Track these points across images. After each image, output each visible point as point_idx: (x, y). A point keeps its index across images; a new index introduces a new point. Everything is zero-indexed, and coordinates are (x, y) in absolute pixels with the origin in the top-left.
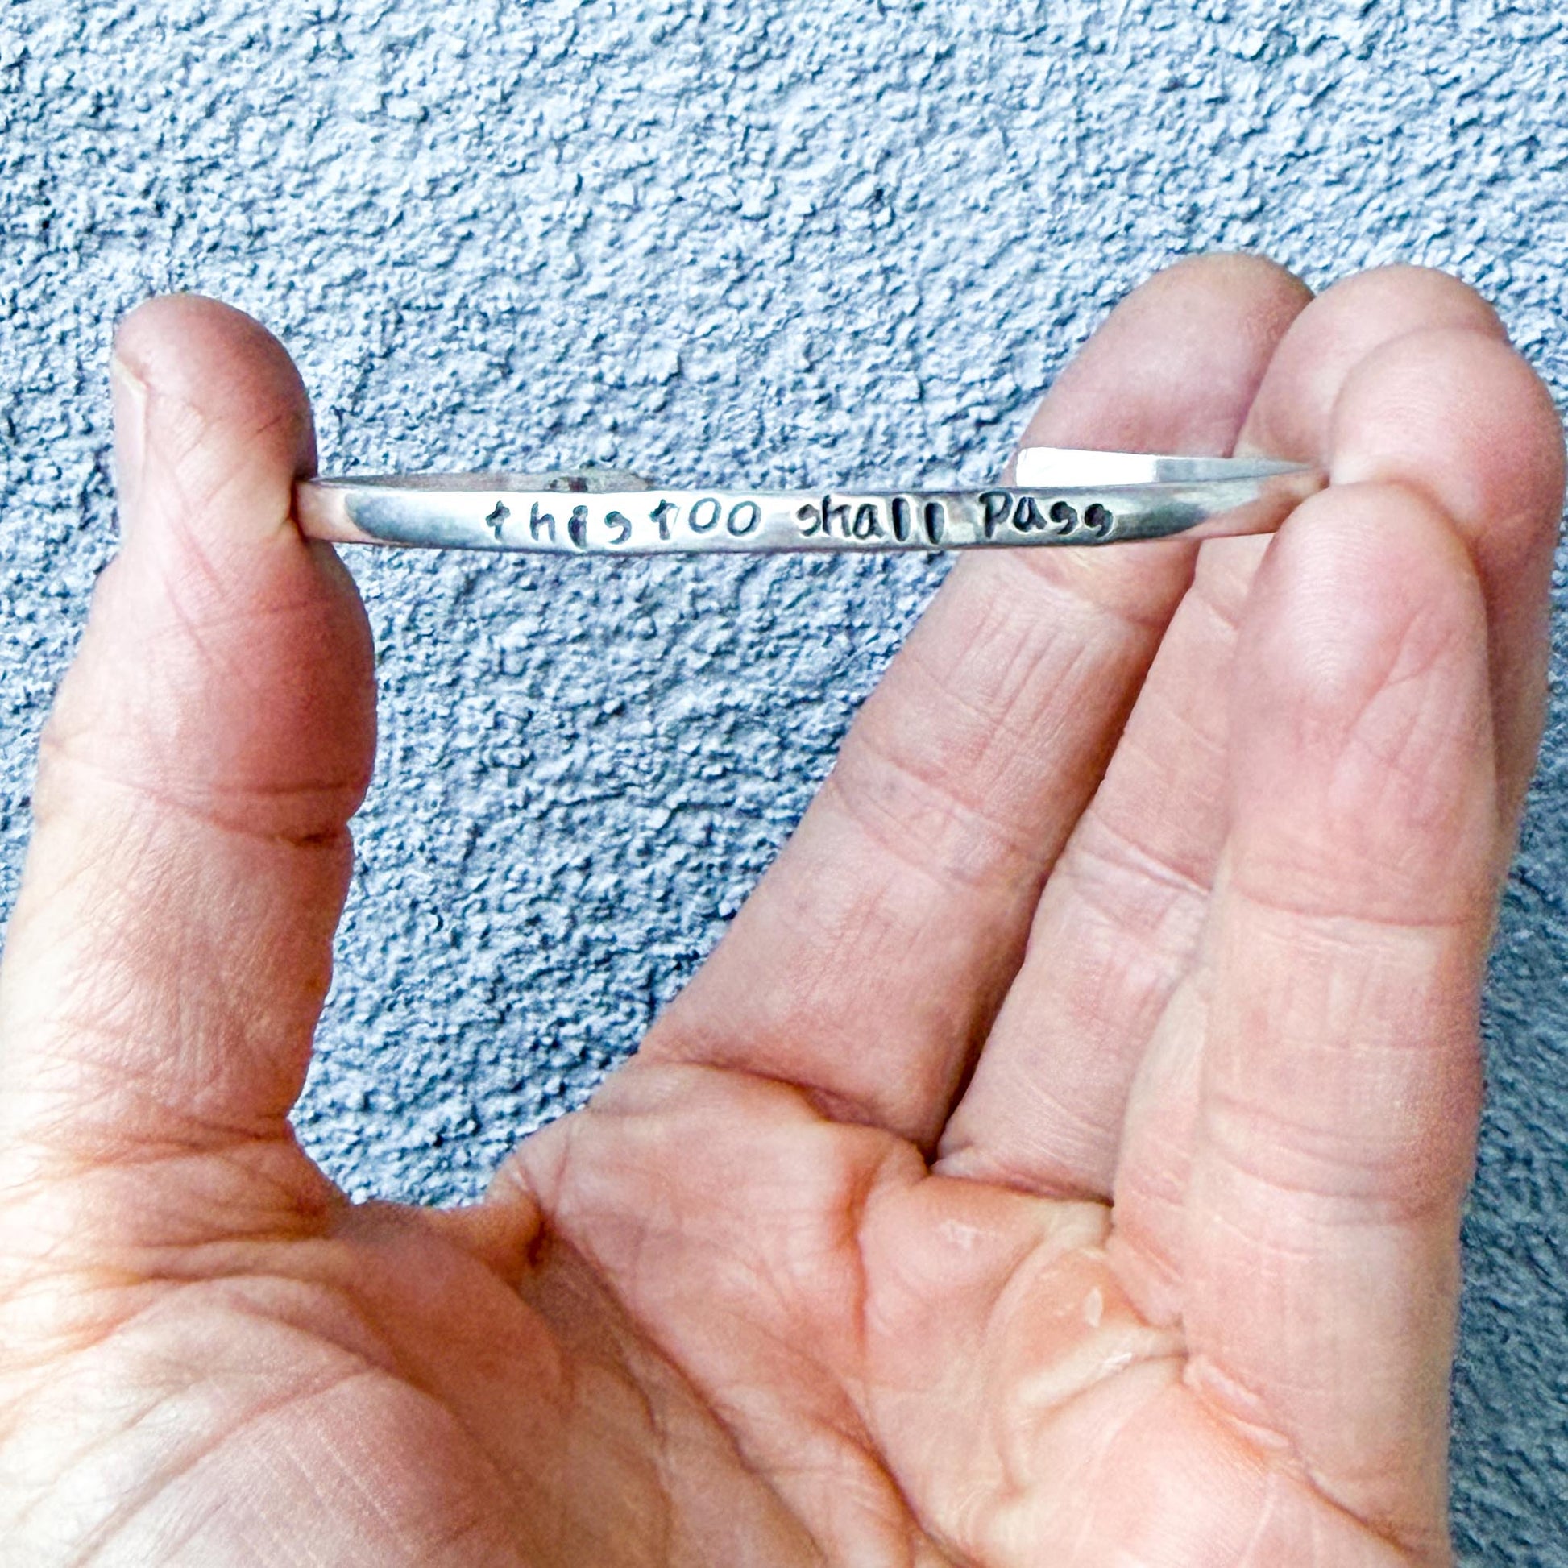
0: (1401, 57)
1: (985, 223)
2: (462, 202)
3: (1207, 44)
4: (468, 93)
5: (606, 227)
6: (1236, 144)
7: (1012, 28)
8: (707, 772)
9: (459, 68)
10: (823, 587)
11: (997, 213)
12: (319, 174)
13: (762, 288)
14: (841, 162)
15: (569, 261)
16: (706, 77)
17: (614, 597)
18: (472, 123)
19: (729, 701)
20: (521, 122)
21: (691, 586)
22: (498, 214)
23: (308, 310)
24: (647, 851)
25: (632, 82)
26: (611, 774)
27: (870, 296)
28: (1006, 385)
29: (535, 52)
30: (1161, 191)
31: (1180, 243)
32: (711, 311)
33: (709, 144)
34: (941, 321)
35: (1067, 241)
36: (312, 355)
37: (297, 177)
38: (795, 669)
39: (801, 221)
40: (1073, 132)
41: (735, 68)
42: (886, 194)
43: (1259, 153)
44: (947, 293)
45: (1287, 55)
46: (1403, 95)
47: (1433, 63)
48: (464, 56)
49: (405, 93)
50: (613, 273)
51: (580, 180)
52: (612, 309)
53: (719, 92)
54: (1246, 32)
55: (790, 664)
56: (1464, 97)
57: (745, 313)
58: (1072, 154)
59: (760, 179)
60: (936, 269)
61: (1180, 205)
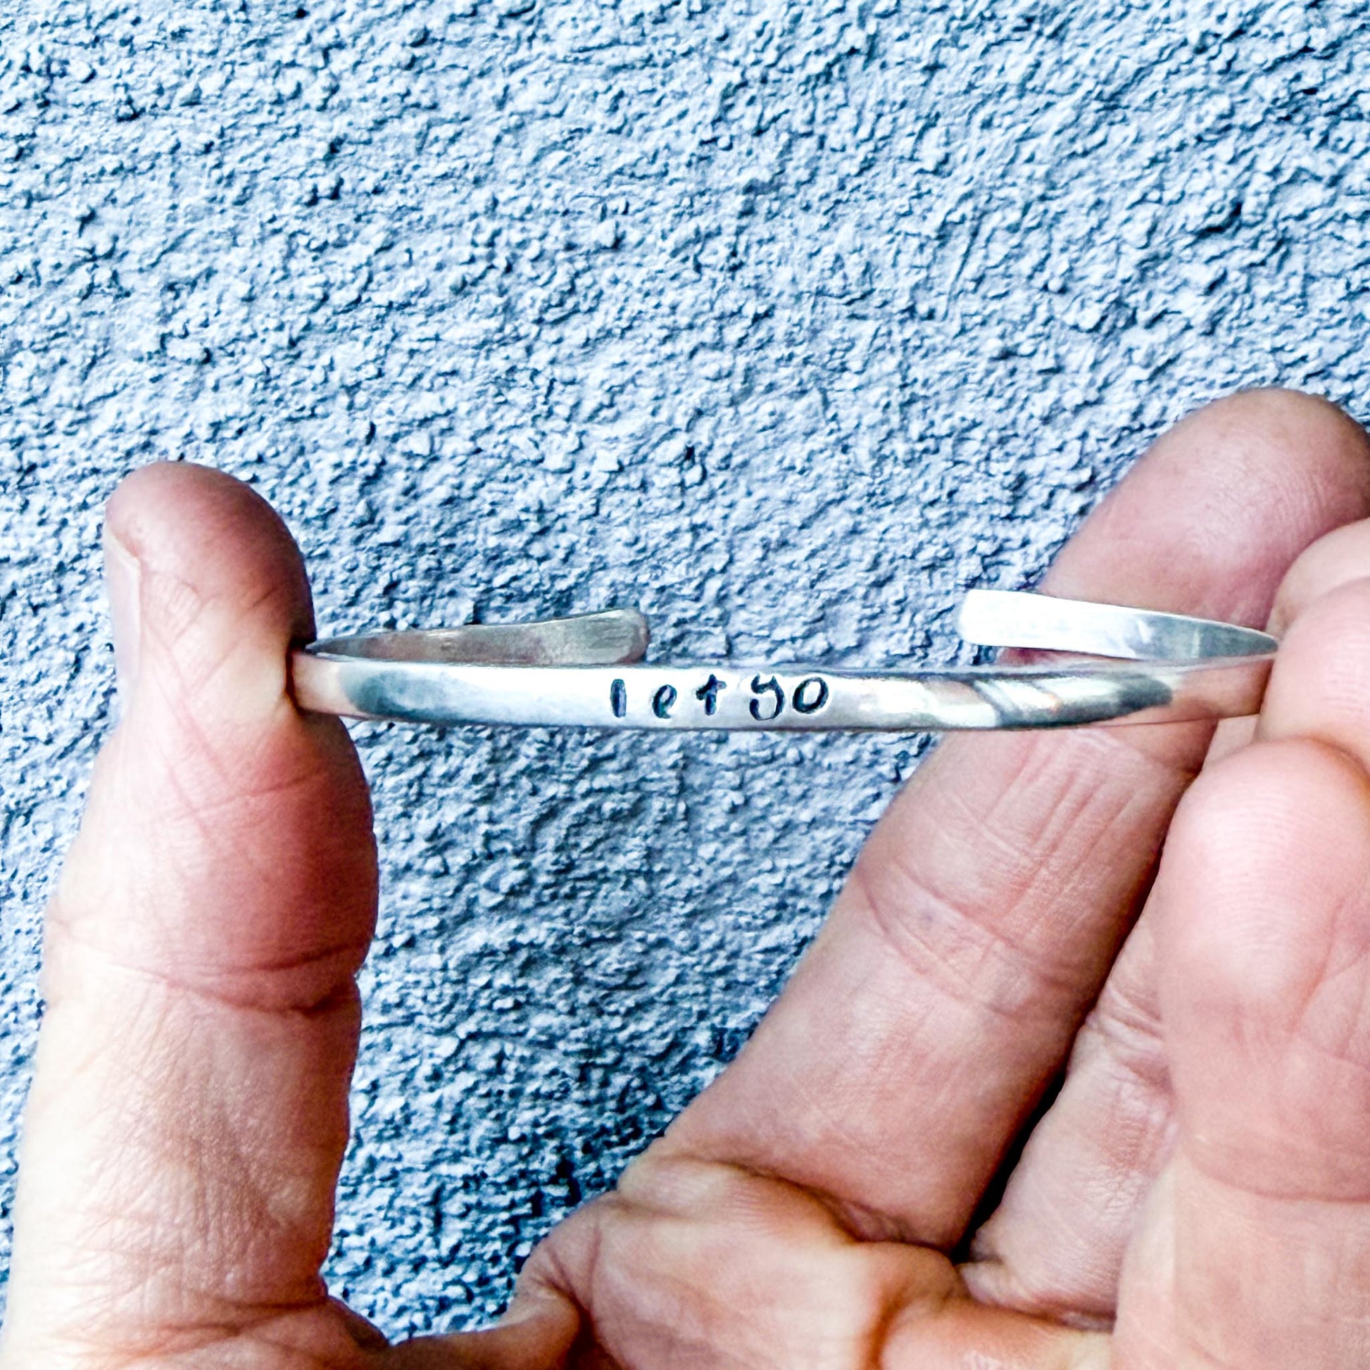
0: (1246, 334)
1: (801, 485)
2: (247, 445)
3: (1042, 314)
4: (254, 336)
5: (400, 475)
6: (1067, 415)
7: (835, 291)
8: (497, 1005)
9: (244, 311)
10: (622, 832)
11: (813, 474)
12: (93, 412)
13: (565, 540)
14: (650, 419)
15: (361, 509)
16: (508, 329)
17: (404, 835)
18: (258, 367)
19: (523, 939)
20: (311, 368)
21: (484, 828)
22: (284, 459)
23: (81, 547)
24: (436, 1076)
25: (430, 331)
26: (399, 1005)
27: (677, 553)
28: (818, 643)
29: (326, 298)
30: (988, 459)
31: (1006, 510)
32: (510, 562)
33: (511, 396)
34: (753, 579)
35: (888, 504)
36: (86, 591)
37: (70, 415)
38: (591, 911)
39: (607, 476)
40: (897, 398)
41: (539, 321)
42: (697, 452)
43: (1091, 423)
44: (759, 553)
45: (1125, 327)
46: (1246, 372)
47: (1279, 341)
48: (249, 299)
49: (186, 334)
50: (407, 521)
51: (373, 427)
52: (404, 557)
53: (522, 344)
54: (1083, 305)
55: (587, 906)
56: (1309, 376)
57: (544, 565)
58: (895, 420)
59: (564, 433)
60: (747, 528)
61: (1007, 474)
